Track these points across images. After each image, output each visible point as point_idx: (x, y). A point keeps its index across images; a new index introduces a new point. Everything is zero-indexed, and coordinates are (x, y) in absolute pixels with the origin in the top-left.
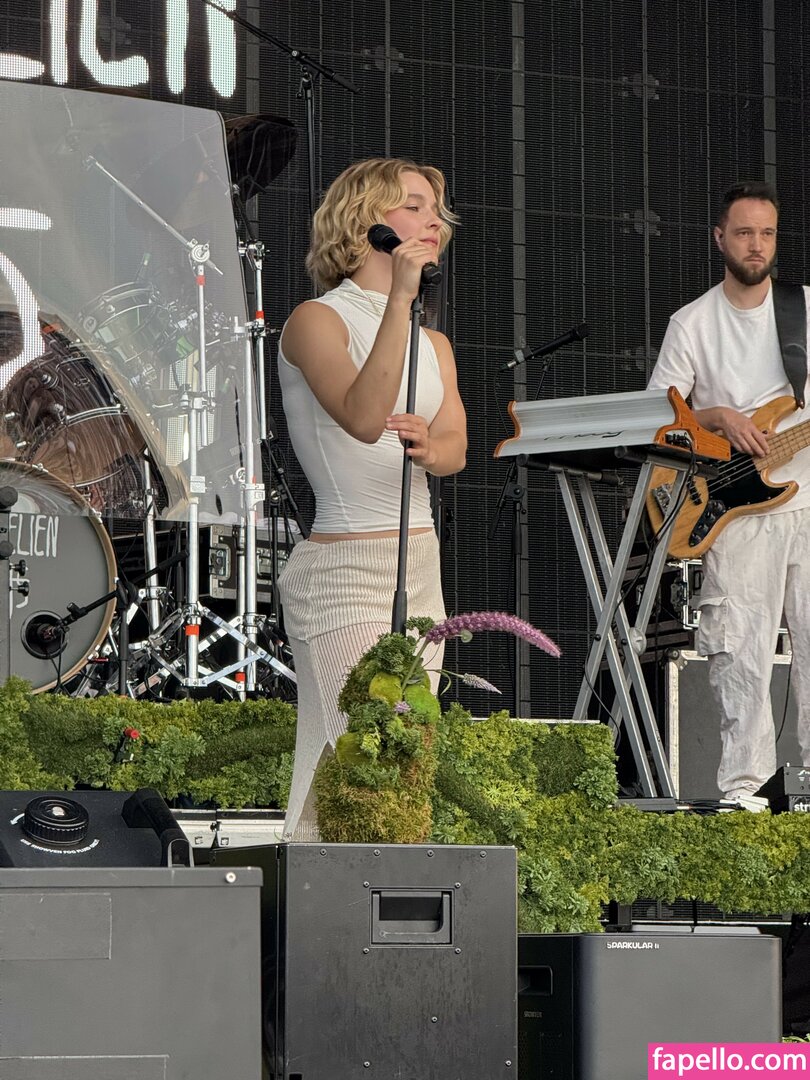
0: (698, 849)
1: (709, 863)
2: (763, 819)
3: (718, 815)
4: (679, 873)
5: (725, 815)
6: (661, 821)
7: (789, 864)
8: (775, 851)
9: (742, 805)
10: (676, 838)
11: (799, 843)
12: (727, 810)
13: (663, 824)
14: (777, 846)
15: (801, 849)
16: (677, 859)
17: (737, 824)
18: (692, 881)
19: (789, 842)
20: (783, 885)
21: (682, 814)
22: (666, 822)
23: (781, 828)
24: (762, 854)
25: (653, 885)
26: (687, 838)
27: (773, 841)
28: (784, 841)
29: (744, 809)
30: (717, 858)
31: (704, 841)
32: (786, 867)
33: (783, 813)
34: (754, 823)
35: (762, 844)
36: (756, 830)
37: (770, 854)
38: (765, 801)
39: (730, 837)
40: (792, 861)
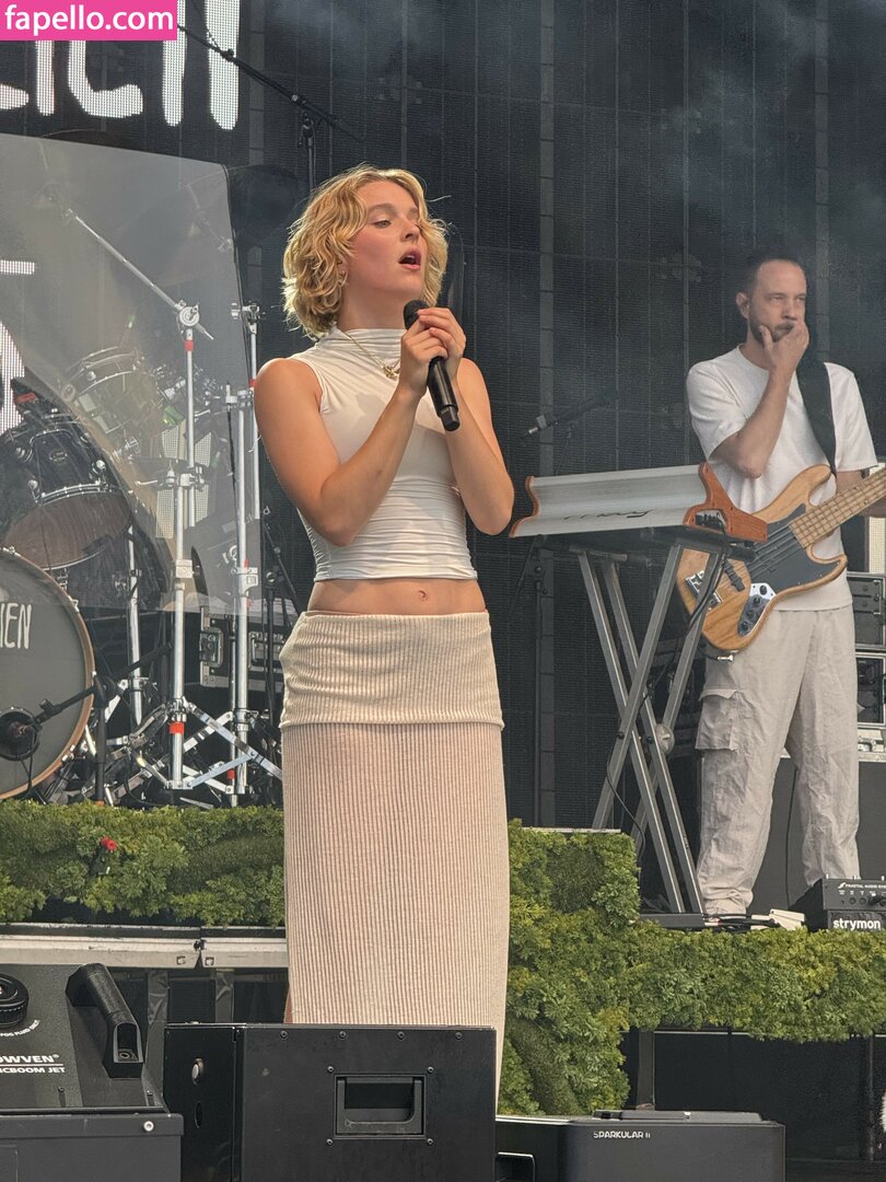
0: (727, 970)
1: (739, 985)
2: (798, 938)
3: (749, 933)
4: (706, 996)
5: (757, 933)
6: (687, 940)
7: (827, 986)
8: (811, 973)
9: (776, 922)
10: (703, 958)
11: (837, 964)
12: (759, 928)
13: (688, 943)
14: (814, 968)
15: (839, 971)
16: (703, 981)
17: (770, 943)
18: (720, 1005)
19: (827, 963)
20: (820, 1012)
21: (709, 933)
22: (692, 941)
23: (818, 948)
24: (797, 975)
25: (678, 1009)
26: (715, 958)
27: (809, 961)
28: (821, 962)
29: (778, 926)
30: (747, 980)
31: (734, 962)
32: (822, 989)
33: (821, 931)
34: (788, 942)
35: (797, 965)
36: (790, 950)
37: (805, 976)
38: (801, 917)
39: (762, 958)
40: (829, 984)
